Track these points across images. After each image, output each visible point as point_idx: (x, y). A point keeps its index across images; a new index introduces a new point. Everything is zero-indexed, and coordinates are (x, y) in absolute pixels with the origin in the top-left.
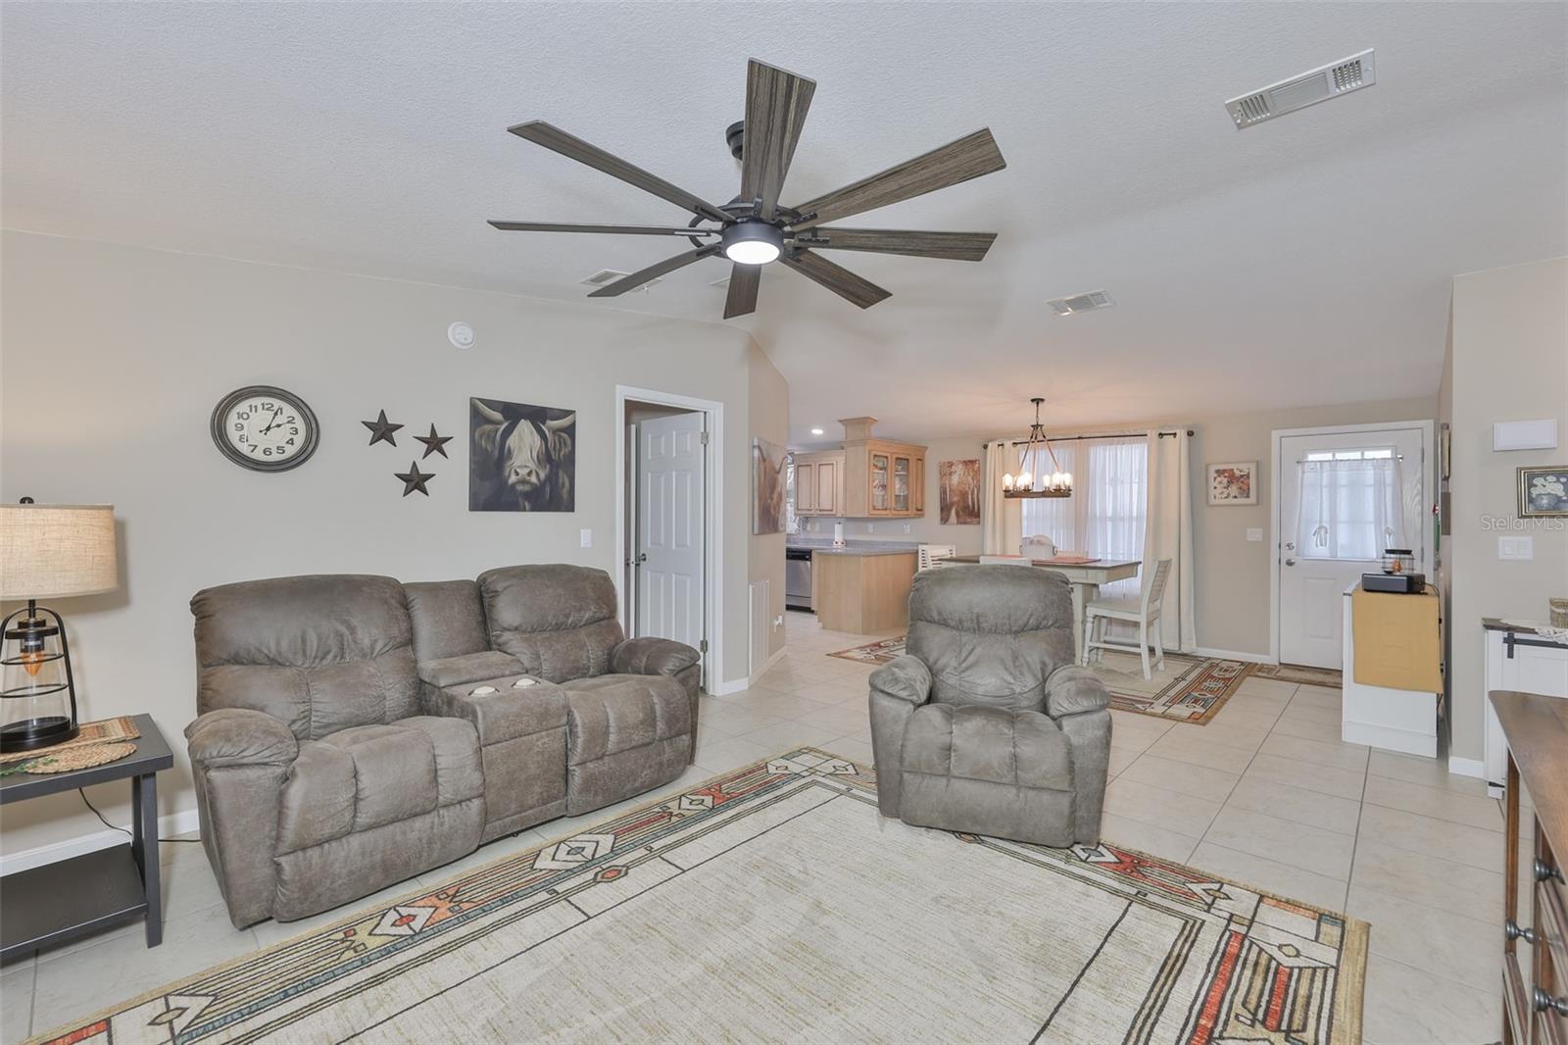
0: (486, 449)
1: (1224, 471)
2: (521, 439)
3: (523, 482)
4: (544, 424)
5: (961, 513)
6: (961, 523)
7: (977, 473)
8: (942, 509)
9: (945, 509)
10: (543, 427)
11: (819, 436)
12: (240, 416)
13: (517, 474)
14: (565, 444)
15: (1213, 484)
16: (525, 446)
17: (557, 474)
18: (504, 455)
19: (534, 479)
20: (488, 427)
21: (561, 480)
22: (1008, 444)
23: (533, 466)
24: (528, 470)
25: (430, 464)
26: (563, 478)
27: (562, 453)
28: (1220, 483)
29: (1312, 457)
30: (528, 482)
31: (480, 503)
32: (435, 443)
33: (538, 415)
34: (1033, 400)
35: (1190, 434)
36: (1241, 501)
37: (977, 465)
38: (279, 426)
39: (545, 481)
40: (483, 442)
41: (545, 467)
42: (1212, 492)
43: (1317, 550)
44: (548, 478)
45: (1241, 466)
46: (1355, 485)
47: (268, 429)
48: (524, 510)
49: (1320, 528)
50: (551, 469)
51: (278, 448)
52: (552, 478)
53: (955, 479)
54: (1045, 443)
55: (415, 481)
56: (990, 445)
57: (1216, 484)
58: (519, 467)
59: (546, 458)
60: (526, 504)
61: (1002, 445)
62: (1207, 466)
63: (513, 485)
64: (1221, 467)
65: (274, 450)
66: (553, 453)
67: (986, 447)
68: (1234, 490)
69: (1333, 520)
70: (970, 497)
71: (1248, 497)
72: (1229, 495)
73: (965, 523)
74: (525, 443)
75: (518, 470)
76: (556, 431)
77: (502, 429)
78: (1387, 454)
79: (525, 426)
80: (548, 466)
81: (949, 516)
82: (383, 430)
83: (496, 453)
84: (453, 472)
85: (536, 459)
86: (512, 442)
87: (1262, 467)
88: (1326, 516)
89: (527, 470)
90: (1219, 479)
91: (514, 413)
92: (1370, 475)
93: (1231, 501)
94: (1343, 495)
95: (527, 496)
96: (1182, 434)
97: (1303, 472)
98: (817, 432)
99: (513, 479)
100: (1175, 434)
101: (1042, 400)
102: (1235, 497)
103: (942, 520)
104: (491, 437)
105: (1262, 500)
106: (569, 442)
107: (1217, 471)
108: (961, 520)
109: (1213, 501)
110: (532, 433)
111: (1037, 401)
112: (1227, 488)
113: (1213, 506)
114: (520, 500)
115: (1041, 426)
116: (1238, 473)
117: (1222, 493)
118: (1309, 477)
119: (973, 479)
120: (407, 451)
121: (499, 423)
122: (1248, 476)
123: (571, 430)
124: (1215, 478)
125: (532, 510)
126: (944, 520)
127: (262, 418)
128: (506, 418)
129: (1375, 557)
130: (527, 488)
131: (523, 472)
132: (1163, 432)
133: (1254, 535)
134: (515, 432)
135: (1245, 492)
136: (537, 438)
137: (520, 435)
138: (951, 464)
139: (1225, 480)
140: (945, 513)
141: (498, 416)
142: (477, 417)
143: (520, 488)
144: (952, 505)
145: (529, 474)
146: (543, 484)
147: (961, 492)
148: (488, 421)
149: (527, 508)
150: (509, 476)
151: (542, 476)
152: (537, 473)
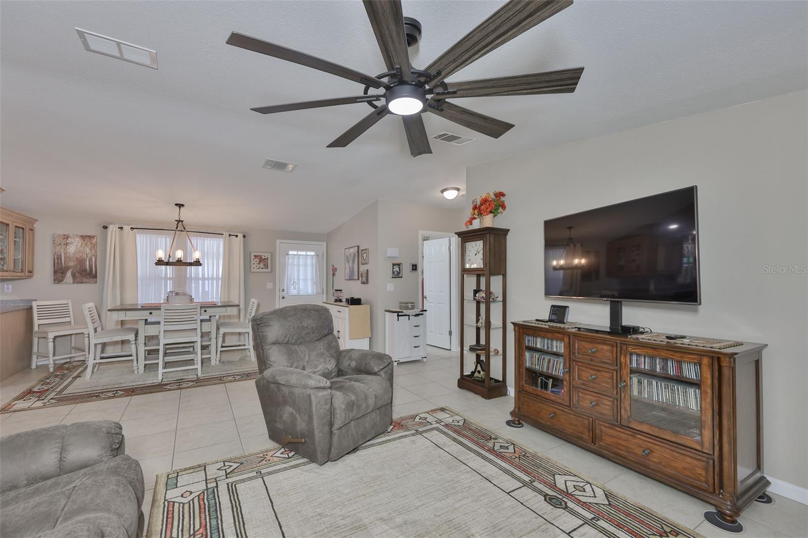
1: (258, 256)
5: (77, 275)
6: (77, 283)
7: (94, 246)
8: (55, 272)
9: (59, 272)
15: (253, 262)
22: (127, 228)
28: (256, 261)
29: (291, 253)
34: (176, 205)
35: (244, 236)
36: (266, 270)
37: (95, 240)
42: (253, 266)
43: (293, 292)
45: (265, 254)
46: (305, 265)
49: (294, 282)
53: (71, 249)
54: (185, 232)
56: (111, 227)
57: (254, 262)
61: (122, 228)
62: (250, 253)
64: (257, 254)
67: (105, 227)
68: (262, 265)
69: (299, 279)
70: (88, 263)
71: (267, 268)
72: (260, 267)
73: (81, 283)
78: (313, 253)
81: (63, 278)
87: (273, 255)
88: (296, 278)
90: (255, 260)
92: (309, 261)
93: (261, 270)
94: (301, 268)
96: (241, 236)
97: (288, 259)
100: (237, 236)
101: (183, 205)
102: (262, 268)
103: (55, 280)
105: (273, 271)
107: (255, 256)
108: (78, 280)
109: (253, 270)
111: (180, 206)
112: (259, 264)
113: (252, 272)
115: (182, 221)
116: (263, 257)
117: (257, 266)
118: (290, 261)
119: (91, 249)
122: (267, 259)
124: (254, 259)
126: (58, 280)
129: (310, 293)
132: (231, 234)
133: (270, 286)
135: (266, 267)
138: (66, 237)
139: (258, 260)
140: (59, 275)
144: (67, 268)
147: (77, 259)
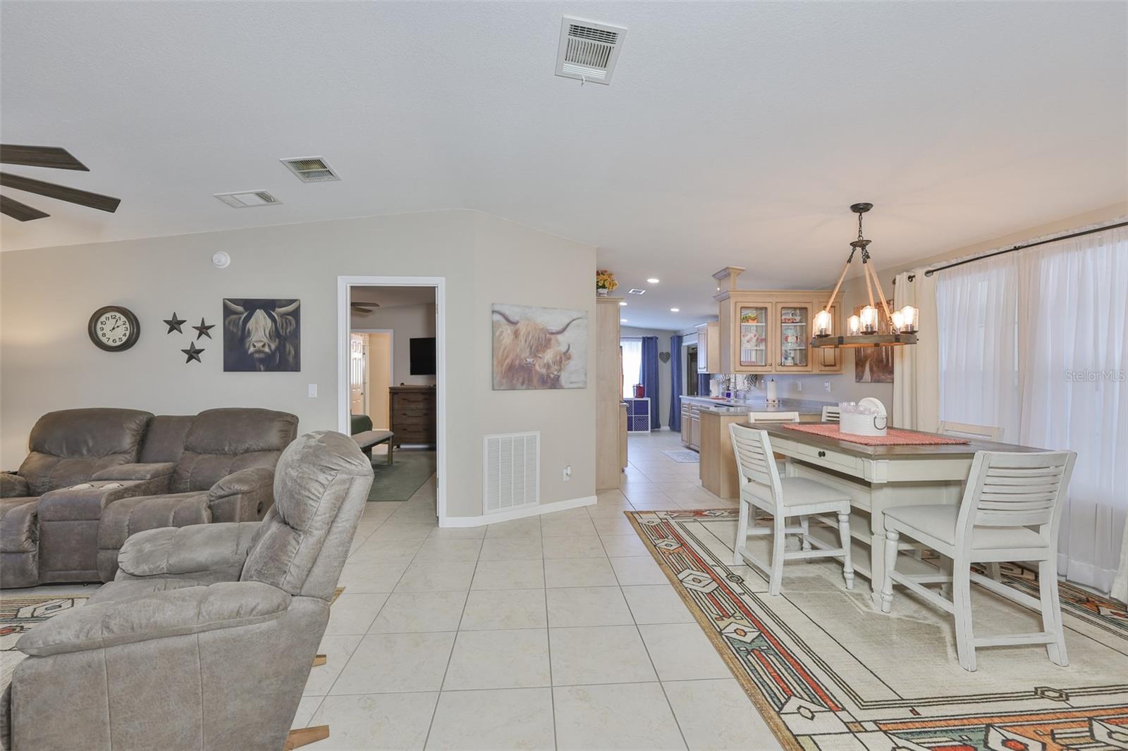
0: (233, 332)
2: (257, 322)
3: (259, 351)
4: (274, 311)
5: (875, 369)
6: (875, 382)
8: (857, 364)
9: (860, 364)
10: (273, 313)
11: (655, 284)
12: (102, 323)
13: (254, 346)
14: (291, 324)
16: (260, 328)
17: (284, 346)
18: (245, 334)
19: (267, 349)
20: (233, 317)
21: (288, 349)
22: (919, 273)
23: (266, 340)
24: (263, 344)
25: (201, 343)
26: (289, 348)
27: (288, 330)
30: (263, 352)
31: (229, 366)
32: (203, 330)
33: (269, 306)
38: (118, 327)
39: (275, 350)
40: (231, 328)
41: (275, 341)
44: (277, 348)
47: (113, 329)
48: (260, 371)
50: (279, 342)
51: (119, 339)
52: (281, 348)
55: (193, 354)
56: (900, 278)
58: (256, 342)
59: (276, 334)
60: (261, 366)
63: (252, 354)
65: (117, 340)
66: (281, 331)
73: (878, 380)
74: (260, 326)
75: (255, 344)
76: (282, 315)
77: (243, 317)
79: (260, 315)
80: (277, 340)
81: (863, 372)
82: (175, 325)
83: (240, 333)
84: (214, 347)
85: (268, 335)
86: (251, 325)
89: (261, 344)
91: (251, 306)
95: (261, 361)
98: (653, 281)
99: (252, 350)
103: (857, 377)
104: (236, 324)
106: (293, 322)
108: (876, 376)
110: (265, 318)
114: (257, 364)
120: (188, 336)
121: (242, 313)
123: (296, 314)
125: (266, 371)
126: (859, 377)
127: (110, 324)
128: (246, 309)
130: (262, 356)
131: (259, 345)
134: (253, 319)
136: (269, 321)
137: (256, 320)
140: (860, 368)
141: (240, 309)
142: (227, 311)
143: (257, 356)
144: (866, 358)
145: (263, 346)
146: (273, 353)
148: (235, 313)
149: (262, 369)
150: (249, 348)
151: (273, 347)
152: (269, 345)
